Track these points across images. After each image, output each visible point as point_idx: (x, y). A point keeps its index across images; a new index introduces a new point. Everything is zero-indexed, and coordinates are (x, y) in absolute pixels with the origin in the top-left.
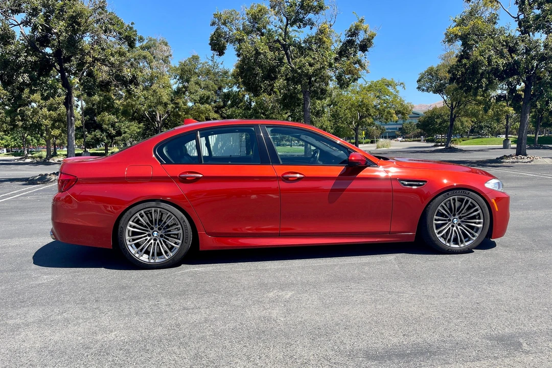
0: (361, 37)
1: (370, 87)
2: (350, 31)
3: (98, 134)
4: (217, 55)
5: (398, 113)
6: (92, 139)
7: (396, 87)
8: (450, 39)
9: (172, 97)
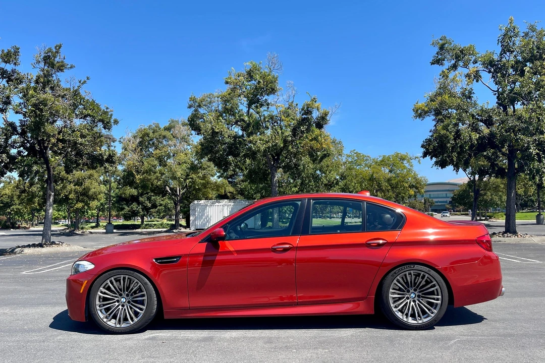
0: (315, 115)
1: (382, 161)
2: (302, 109)
3: (134, 207)
4: (196, 134)
5: (411, 187)
6: (129, 211)
7: (411, 161)
8: (421, 114)
9: (187, 172)
